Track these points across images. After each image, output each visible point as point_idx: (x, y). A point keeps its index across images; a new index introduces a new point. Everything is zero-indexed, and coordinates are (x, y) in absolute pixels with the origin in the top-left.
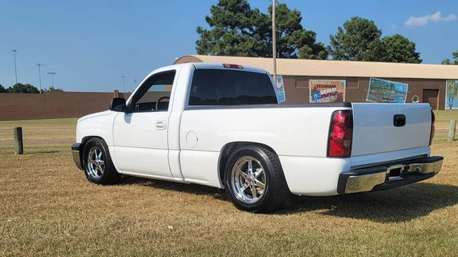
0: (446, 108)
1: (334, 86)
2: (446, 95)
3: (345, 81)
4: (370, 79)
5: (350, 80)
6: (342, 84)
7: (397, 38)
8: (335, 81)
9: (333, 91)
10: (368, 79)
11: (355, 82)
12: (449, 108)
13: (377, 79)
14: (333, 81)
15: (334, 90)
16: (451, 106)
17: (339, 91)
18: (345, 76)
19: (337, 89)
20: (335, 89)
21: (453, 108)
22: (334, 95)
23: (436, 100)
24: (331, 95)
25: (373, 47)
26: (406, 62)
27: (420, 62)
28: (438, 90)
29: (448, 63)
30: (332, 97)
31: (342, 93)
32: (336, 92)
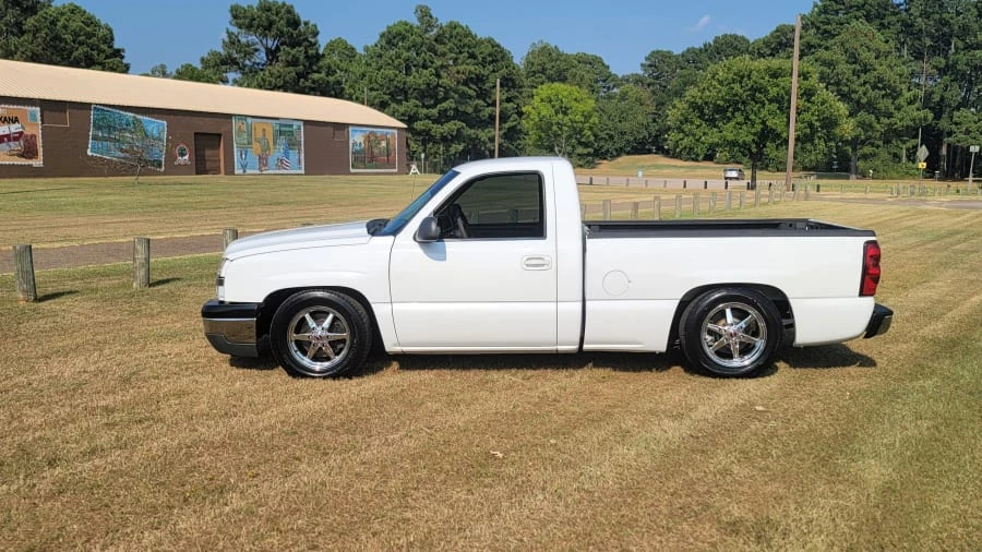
0: (236, 172)
1: (15, 120)
2: (235, 146)
3: (38, 109)
4: (93, 106)
5: (48, 106)
6: (33, 116)
7: (72, 12)
8: (15, 107)
9: (13, 130)
10: (86, 106)
11: (61, 111)
12: (241, 172)
13: (105, 108)
14: (11, 106)
15: (14, 128)
16: (244, 167)
17: (28, 132)
18: (36, 97)
19: (22, 127)
20: (17, 125)
21: (248, 172)
22: (16, 139)
23: (219, 156)
24: (9, 140)
25: (38, 30)
26: (104, 68)
27: (125, 69)
28: (220, 135)
29: (164, 75)
30: (11, 144)
31: (33, 136)
32: (21, 133)
